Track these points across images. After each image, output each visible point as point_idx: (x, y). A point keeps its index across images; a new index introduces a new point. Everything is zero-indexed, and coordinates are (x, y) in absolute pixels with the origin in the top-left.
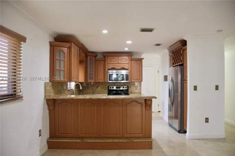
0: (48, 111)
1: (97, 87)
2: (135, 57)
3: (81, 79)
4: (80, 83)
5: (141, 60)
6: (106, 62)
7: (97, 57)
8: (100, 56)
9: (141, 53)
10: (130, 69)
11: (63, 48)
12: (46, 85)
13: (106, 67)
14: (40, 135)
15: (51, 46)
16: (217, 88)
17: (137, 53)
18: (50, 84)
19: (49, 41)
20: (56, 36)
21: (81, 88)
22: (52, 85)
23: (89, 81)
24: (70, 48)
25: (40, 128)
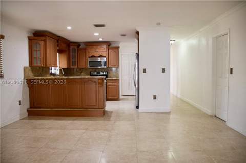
0: (28, 88)
1: (81, 72)
2: (113, 46)
3: (65, 66)
4: (63, 69)
5: (118, 48)
6: (87, 51)
7: (81, 47)
8: (82, 46)
9: (118, 43)
10: (107, 56)
11: (39, 41)
12: (25, 69)
13: (87, 55)
14: (20, 104)
15: (29, 40)
16: (163, 70)
17: (114, 42)
18: (30, 68)
19: (27, 36)
20: (33, 32)
21: (63, 73)
22: (31, 69)
23: (72, 67)
24: (45, 41)
25: (20, 99)
